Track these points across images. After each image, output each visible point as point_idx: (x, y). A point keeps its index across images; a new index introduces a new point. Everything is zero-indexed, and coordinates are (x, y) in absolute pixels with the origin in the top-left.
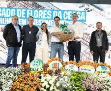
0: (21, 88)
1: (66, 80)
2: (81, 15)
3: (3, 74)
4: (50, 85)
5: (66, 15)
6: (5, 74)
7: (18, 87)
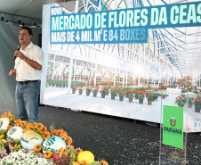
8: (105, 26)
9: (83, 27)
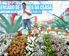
0: (16, 43)
1: (41, 38)
2: (49, 7)
3: (7, 37)
4: (32, 42)
5: (41, 7)
6: (8, 36)
7: (15, 43)
8: (19, 9)
9: (11, 9)
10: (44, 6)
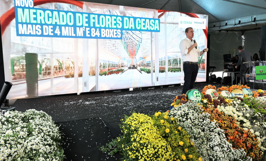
8: (87, 25)
9: (65, 23)
10: (145, 22)
